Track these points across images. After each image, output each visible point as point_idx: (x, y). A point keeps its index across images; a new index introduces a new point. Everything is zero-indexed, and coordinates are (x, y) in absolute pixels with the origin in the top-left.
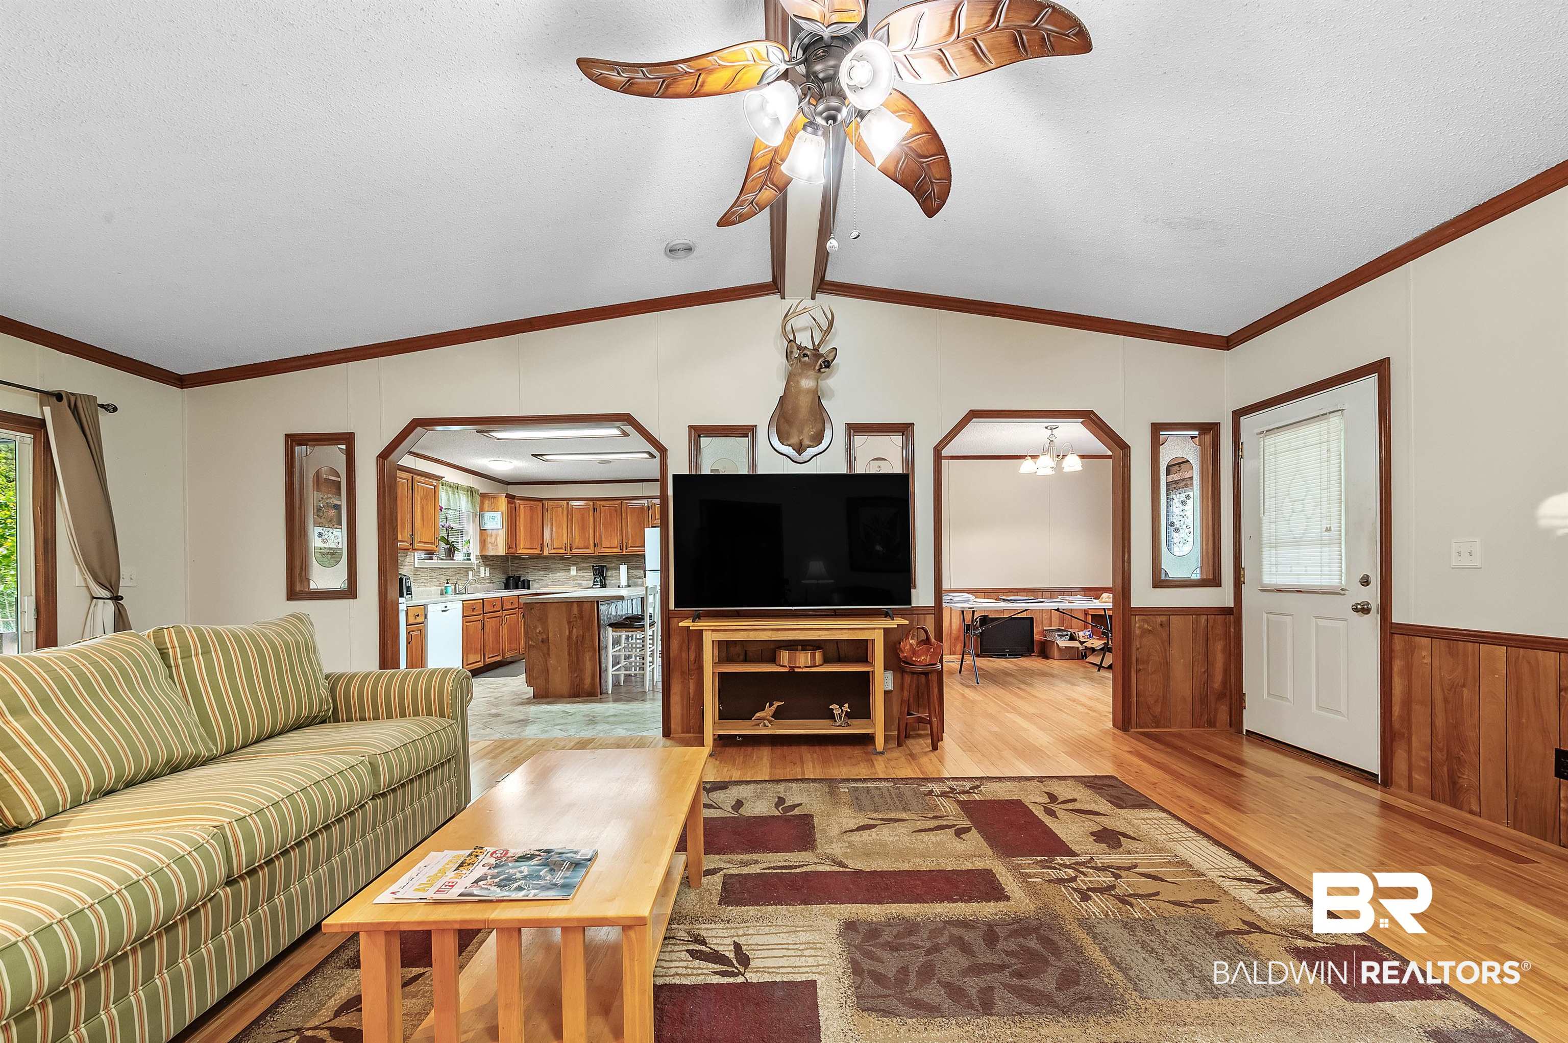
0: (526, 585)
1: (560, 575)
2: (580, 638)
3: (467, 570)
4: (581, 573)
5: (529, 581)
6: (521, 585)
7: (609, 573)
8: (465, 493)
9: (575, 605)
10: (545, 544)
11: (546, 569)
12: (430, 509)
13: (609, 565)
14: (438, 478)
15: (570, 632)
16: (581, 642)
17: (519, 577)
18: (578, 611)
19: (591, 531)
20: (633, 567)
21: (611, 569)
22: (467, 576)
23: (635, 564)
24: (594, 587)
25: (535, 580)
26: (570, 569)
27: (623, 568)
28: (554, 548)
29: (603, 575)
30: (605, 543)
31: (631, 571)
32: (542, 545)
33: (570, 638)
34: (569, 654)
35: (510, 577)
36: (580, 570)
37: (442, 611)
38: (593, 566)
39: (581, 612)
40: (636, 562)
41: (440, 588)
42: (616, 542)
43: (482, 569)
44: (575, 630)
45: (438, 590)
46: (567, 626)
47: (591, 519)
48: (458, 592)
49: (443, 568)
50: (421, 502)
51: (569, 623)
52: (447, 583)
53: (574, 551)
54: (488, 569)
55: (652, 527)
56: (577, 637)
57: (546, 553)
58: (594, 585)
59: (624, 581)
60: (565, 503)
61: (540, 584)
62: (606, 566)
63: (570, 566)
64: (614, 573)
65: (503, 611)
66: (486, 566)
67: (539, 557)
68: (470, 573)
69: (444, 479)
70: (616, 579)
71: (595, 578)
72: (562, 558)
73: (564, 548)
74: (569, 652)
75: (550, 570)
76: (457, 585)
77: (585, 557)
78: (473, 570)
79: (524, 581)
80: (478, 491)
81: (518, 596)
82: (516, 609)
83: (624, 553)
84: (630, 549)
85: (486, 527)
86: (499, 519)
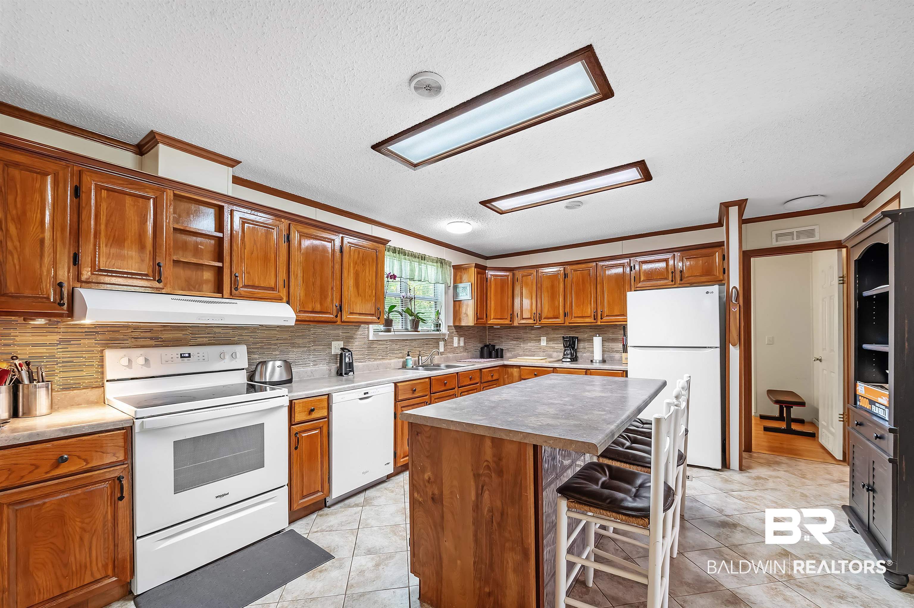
0: (499, 354)
1: (530, 345)
2: (497, 517)
3: (436, 341)
4: (551, 344)
5: (502, 350)
6: (495, 355)
7: (581, 345)
8: (435, 264)
9: (488, 443)
10: (515, 314)
11: (517, 339)
12: (369, 275)
13: (580, 336)
14: (384, 242)
15: (479, 495)
16: (499, 525)
17: (494, 346)
18: (494, 456)
19: (561, 299)
20: (609, 339)
21: (584, 340)
22: (438, 347)
23: (611, 336)
24: (564, 360)
25: (508, 349)
26: (540, 340)
27: (597, 341)
28: (523, 319)
29: (573, 348)
30: (576, 312)
31: (607, 344)
32: (512, 315)
33: (477, 507)
34: (476, 541)
35: (486, 346)
36: (550, 340)
37: (361, 399)
38: (563, 337)
39: (498, 458)
40: (613, 333)
41: (402, 360)
42: (589, 310)
43: (456, 339)
44: (486, 495)
45: (399, 362)
46: (472, 483)
47: (562, 285)
48: (420, 364)
49: (407, 340)
50: (354, 268)
51: (477, 476)
52: (408, 355)
53: (544, 321)
54: (462, 339)
55: (635, 291)
56: (491, 510)
57: (516, 324)
58: (564, 358)
59: (598, 356)
60: (534, 271)
61: (513, 353)
62: (577, 338)
63: (540, 336)
64: (586, 345)
65: (459, 387)
66: (460, 336)
67: (510, 327)
68: (442, 344)
69: (389, 244)
70: (589, 351)
71: (565, 350)
72: (531, 327)
73: (533, 318)
74: (475, 535)
75: (521, 340)
76: (420, 357)
77: (555, 328)
78: (444, 340)
79: (497, 350)
80: (450, 263)
81: (481, 370)
82: (477, 383)
83: (599, 323)
84: (605, 319)
85: (460, 298)
86: (469, 291)
